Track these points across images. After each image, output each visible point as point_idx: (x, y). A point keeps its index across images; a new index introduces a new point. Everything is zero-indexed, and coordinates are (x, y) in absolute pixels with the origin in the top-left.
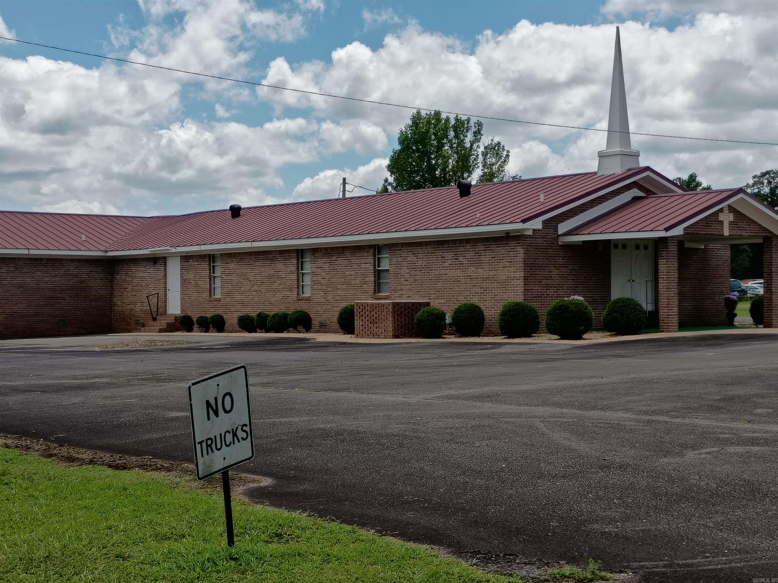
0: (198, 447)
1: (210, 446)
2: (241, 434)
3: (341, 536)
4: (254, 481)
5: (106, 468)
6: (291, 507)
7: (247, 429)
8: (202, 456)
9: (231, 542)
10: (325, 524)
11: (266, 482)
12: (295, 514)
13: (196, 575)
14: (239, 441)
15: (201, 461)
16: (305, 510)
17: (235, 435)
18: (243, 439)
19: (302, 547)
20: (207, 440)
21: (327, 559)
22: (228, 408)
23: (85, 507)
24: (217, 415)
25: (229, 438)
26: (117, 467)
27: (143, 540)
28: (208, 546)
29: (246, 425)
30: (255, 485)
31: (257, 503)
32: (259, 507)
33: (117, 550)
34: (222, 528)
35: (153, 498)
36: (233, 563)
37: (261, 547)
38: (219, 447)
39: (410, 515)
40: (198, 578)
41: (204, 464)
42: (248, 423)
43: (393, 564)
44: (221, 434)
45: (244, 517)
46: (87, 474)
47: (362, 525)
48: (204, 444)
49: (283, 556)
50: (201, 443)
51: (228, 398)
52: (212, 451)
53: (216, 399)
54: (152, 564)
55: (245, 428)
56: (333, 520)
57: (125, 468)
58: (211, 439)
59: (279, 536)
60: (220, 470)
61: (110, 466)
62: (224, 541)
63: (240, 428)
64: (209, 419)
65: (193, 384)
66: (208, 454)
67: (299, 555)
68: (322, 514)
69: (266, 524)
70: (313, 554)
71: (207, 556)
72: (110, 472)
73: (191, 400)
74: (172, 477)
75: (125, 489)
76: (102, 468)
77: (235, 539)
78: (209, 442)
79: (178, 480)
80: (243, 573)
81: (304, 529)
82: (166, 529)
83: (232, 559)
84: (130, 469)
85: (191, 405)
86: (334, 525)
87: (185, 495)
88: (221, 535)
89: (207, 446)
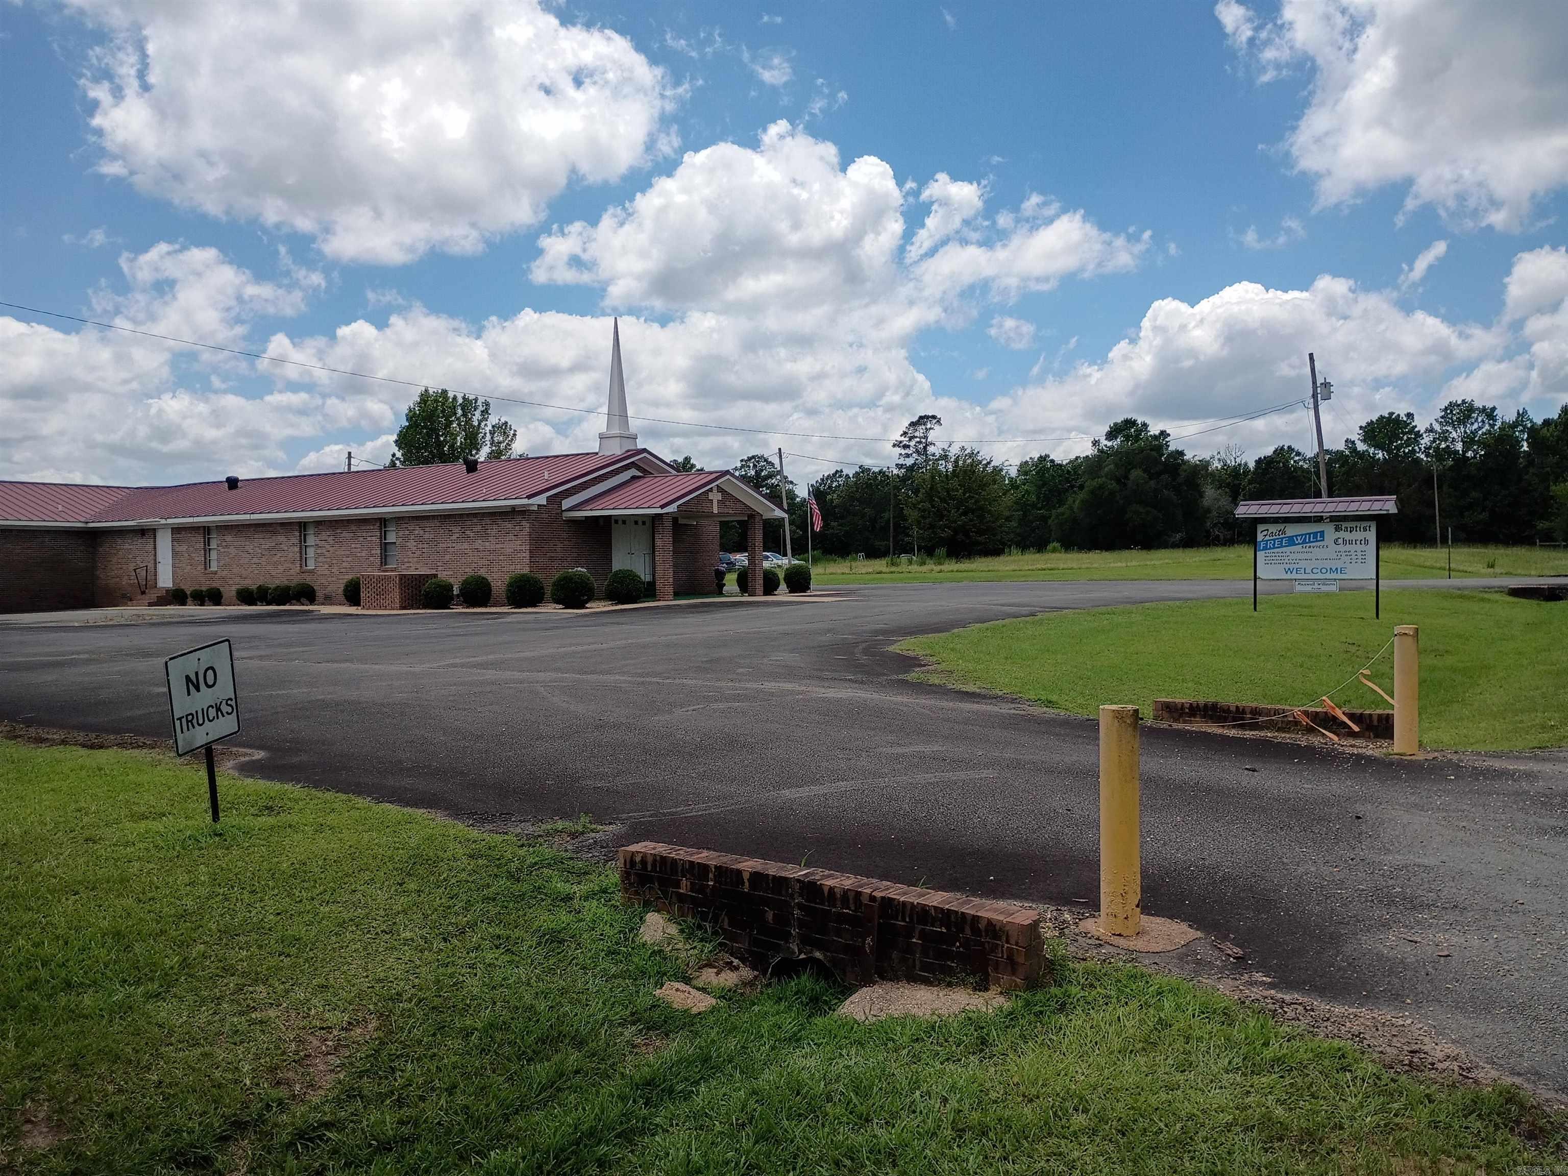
0: (177, 723)
1: (191, 721)
2: (225, 708)
3: (335, 806)
4: (245, 755)
5: (79, 748)
6: (282, 780)
7: (233, 703)
8: (182, 732)
9: (216, 817)
10: (320, 794)
11: (259, 755)
12: (288, 787)
13: (175, 853)
14: (223, 716)
15: (180, 736)
16: (298, 782)
17: (218, 709)
18: (227, 713)
19: (294, 818)
20: (187, 716)
21: (320, 829)
22: (210, 682)
23: (52, 790)
24: (198, 690)
25: (212, 713)
26: (92, 747)
27: (117, 821)
28: (190, 823)
29: (231, 700)
30: (247, 759)
31: (247, 777)
32: (249, 781)
33: (87, 833)
34: (207, 804)
35: (131, 777)
36: (217, 839)
37: (250, 821)
38: (201, 722)
39: (407, 782)
40: (178, 856)
41: (184, 740)
42: (233, 697)
43: (388, 830)
44: (203, 710)
45: (232, 792)
46: (57, 755)
47: (359, 793)
48: (184, 720)
49: (272, 828)
50: (180, 719)
51: (210, 672)
52: (194, 727)
53: (197, 673)
54: (127, 845)
55: (229, 702)
56: (328, 790)
57: (101, 747)
58: (191, 714)
59: (270, 809)
60: (202, 746)
61: (84, 746)
62: (209, 818)
63: (224, 702)
64: (189, 694)
65: (171, 659)
66: (188, 730)
67: (290, 826)
68: (316, 785)
69: (255, 798)
70: (306, 825)
71: (188, 833)
72: (83, 752)
73: (168, 675)
74: (154, 754)
75: (100, 769)
76: (75, 748)
77: (221, 815)
78: (190, 718)
79: (161, 757)
80: (227, 849)
81: (296, 801)
82: (143, 809)
83: (216, 835)
84: (107, 747)
85: (168, 680)
86: (329, 795)
87: (168, 773)
88: (206, 811)
89: (188, 721)
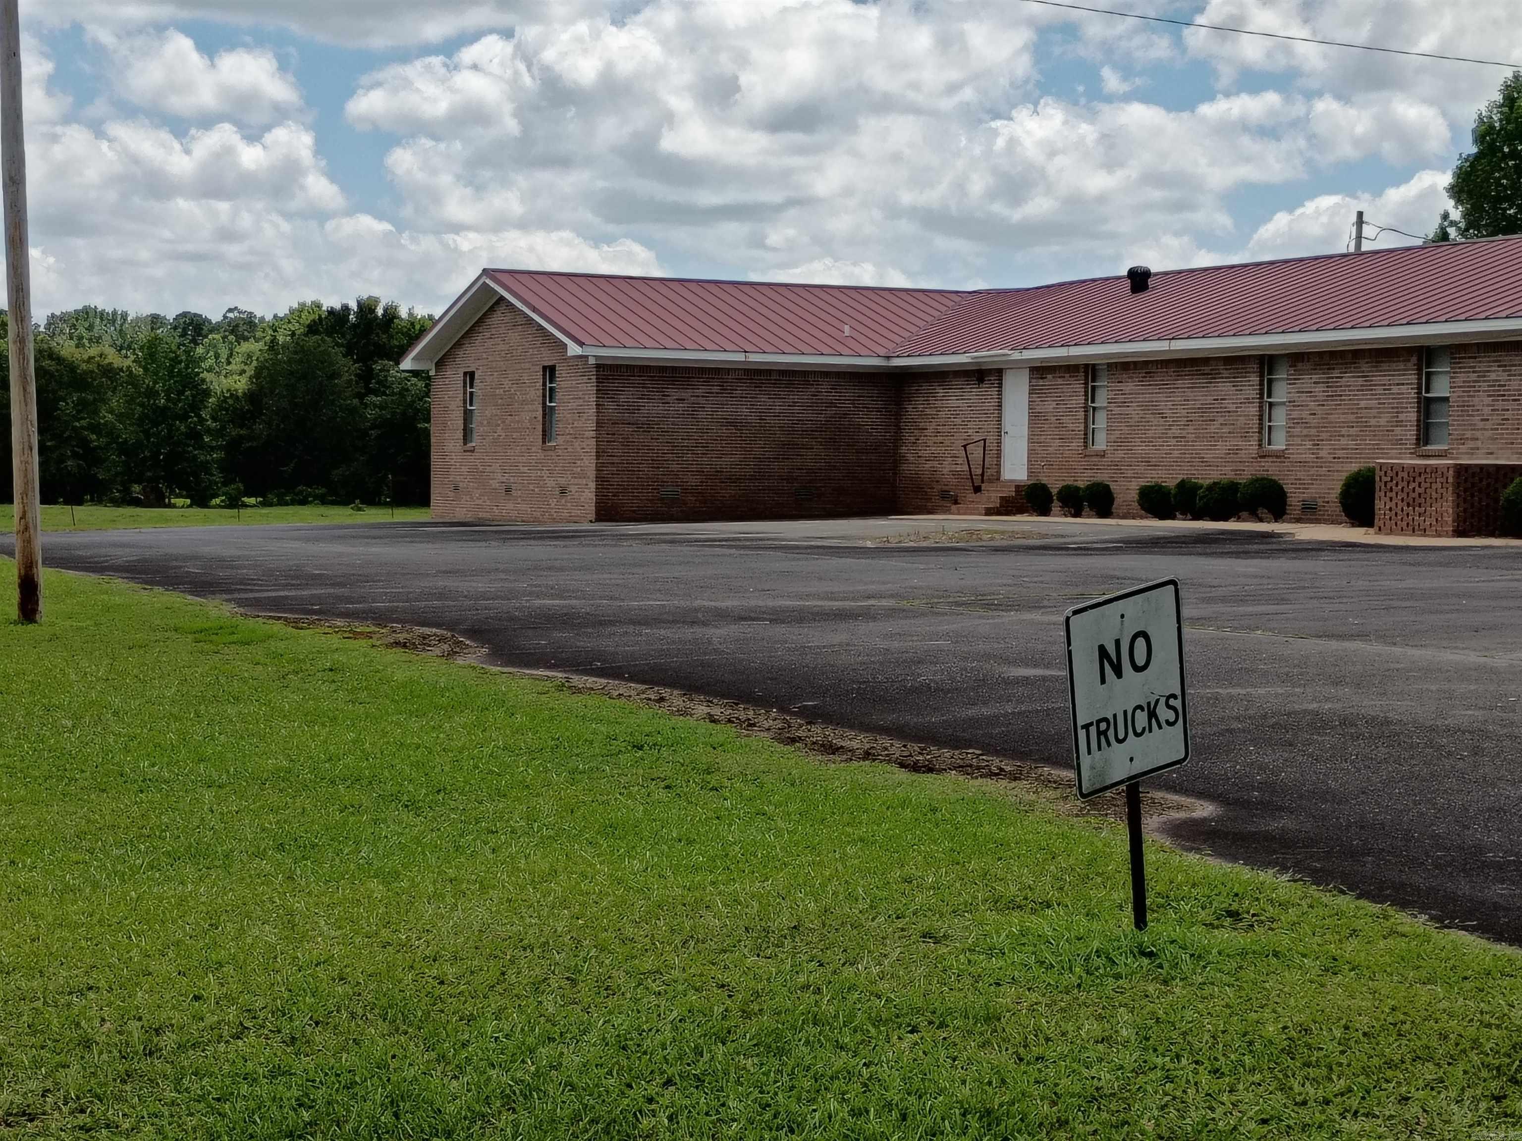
0: (1082, 734)
1: (1105, 733)
2: (1164, 714)
3: (1359, 924)
4: (1179, 807)
5: (895, 768)
6: (1253, 861)
7: (1177, 703)
8: (1089, 753)
9: (1140, 921)
10: (1326, 898)
11: (1204, 810)
12: (1267, 876)
13: (1075, 980)
14: (1160, 727)
15: (1086, 761)
16: (1284, 869)
17: (1152, 714)
18: (1169, 723)
19: (1284, 940)
20: (1099, 722)
21: (1332, 967)
22: (1140, 661)
23: (862, 840)
24: (1119, 673)
25: (1141, 718)
26: (915, 768)
27: (971, 907)
28: (1095, 926)
29: (1174, 696)
30: (1182, 815)
31: (1190, 850)
32: (1192, 858)
33: (924, 925)
34: (1124, 893)
35: (987, 828)
36: (1146, 961)
37: (1198, 936)
38: (1121, 736)
39: (1498, 891)
40: (1079, 986)
41: (1093, 768)
42: (1178, 692)
43: (1468, 985)
44: (1125, 712)
45: (1164, 875)
46: (861, 778)
47: (1403, 905)
48: (1093, 730)
49: (1243, 954)
50: (1086, 727)
51: (1141, 642)
52: (1109, 744)
53: (1118, 643)
54: (991, 952)
55: (1172, 702)
56: (1343, 892)
57: (930, 770)
58: (1105, 720)
59: (1234, 915)
60: (1121, 782)
61: (902, 765)
62: (1128, 916)
63: (1163, 701)
64: (1103, 681)
65: (1076, 612)
66: (1100, 749)
67: (1276, 955)
68: (1320, 878)
69: (1207, 892)
70: (1304, 956)
71: (1096, 944)
72: (903, 775)
73: (1069, 644)
74: (1021, 790)
75: (934, 810)
76: (888, 768)
77: (1149, 917)
78: (1103, 726)
79: (1033, 797)
80: (1165, 982)
81: (1284, 905)
82: (1013, 889)
83: (1143, 954)
84: (940, 771)
85: (1070, 652)
86: (1346, 902)
87: (1048, 828)
88: (1121, 907)
89: (1099, 733)
